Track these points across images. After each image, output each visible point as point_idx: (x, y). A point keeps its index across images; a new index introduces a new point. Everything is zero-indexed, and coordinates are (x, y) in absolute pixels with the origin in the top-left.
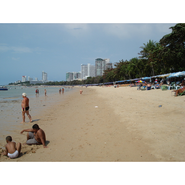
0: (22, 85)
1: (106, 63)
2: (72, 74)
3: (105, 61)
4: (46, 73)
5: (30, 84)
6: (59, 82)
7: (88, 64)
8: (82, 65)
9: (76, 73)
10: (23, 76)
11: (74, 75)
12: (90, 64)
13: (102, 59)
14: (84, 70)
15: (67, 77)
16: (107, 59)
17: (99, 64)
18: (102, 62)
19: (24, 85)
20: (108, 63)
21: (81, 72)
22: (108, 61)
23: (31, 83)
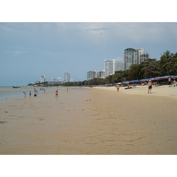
0: (39, 86)
1: (139, 55)
2: (94, 73)
3: (138, 51)
4: (69, 74)
5: (48, 85)
6: (78, 82)
7: (113, 60)
8: (106, 61)
9: (98, 71)
10: (42, 76)
11: (96, 74)
12: (116, 60)
13: (133, 50)
14: (108, 67)
15: (89, 76)
16: (140, 50)
17: (129, 56)
18: (134, 54)
19: (41, 86)
20: (142, 54)
21: (104, 71)
22: (142, 52)
23: (48, 83)
